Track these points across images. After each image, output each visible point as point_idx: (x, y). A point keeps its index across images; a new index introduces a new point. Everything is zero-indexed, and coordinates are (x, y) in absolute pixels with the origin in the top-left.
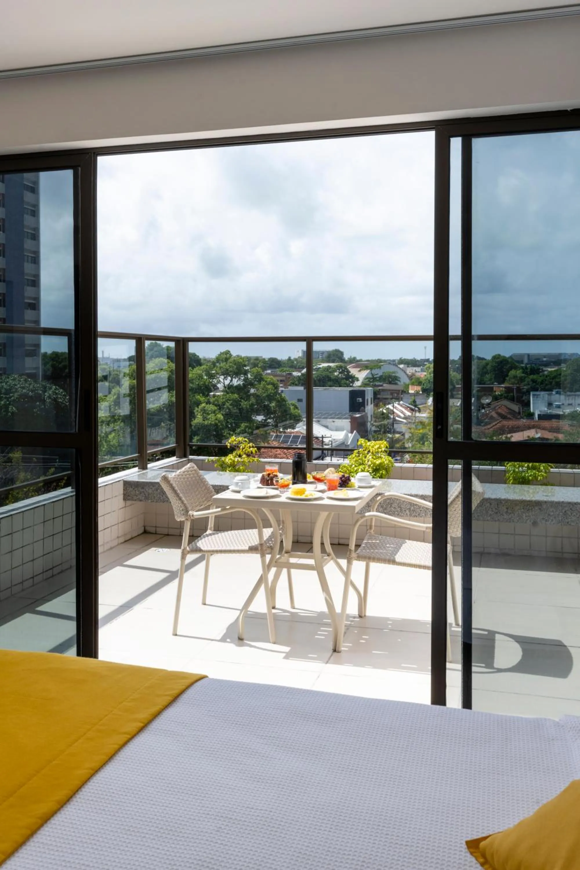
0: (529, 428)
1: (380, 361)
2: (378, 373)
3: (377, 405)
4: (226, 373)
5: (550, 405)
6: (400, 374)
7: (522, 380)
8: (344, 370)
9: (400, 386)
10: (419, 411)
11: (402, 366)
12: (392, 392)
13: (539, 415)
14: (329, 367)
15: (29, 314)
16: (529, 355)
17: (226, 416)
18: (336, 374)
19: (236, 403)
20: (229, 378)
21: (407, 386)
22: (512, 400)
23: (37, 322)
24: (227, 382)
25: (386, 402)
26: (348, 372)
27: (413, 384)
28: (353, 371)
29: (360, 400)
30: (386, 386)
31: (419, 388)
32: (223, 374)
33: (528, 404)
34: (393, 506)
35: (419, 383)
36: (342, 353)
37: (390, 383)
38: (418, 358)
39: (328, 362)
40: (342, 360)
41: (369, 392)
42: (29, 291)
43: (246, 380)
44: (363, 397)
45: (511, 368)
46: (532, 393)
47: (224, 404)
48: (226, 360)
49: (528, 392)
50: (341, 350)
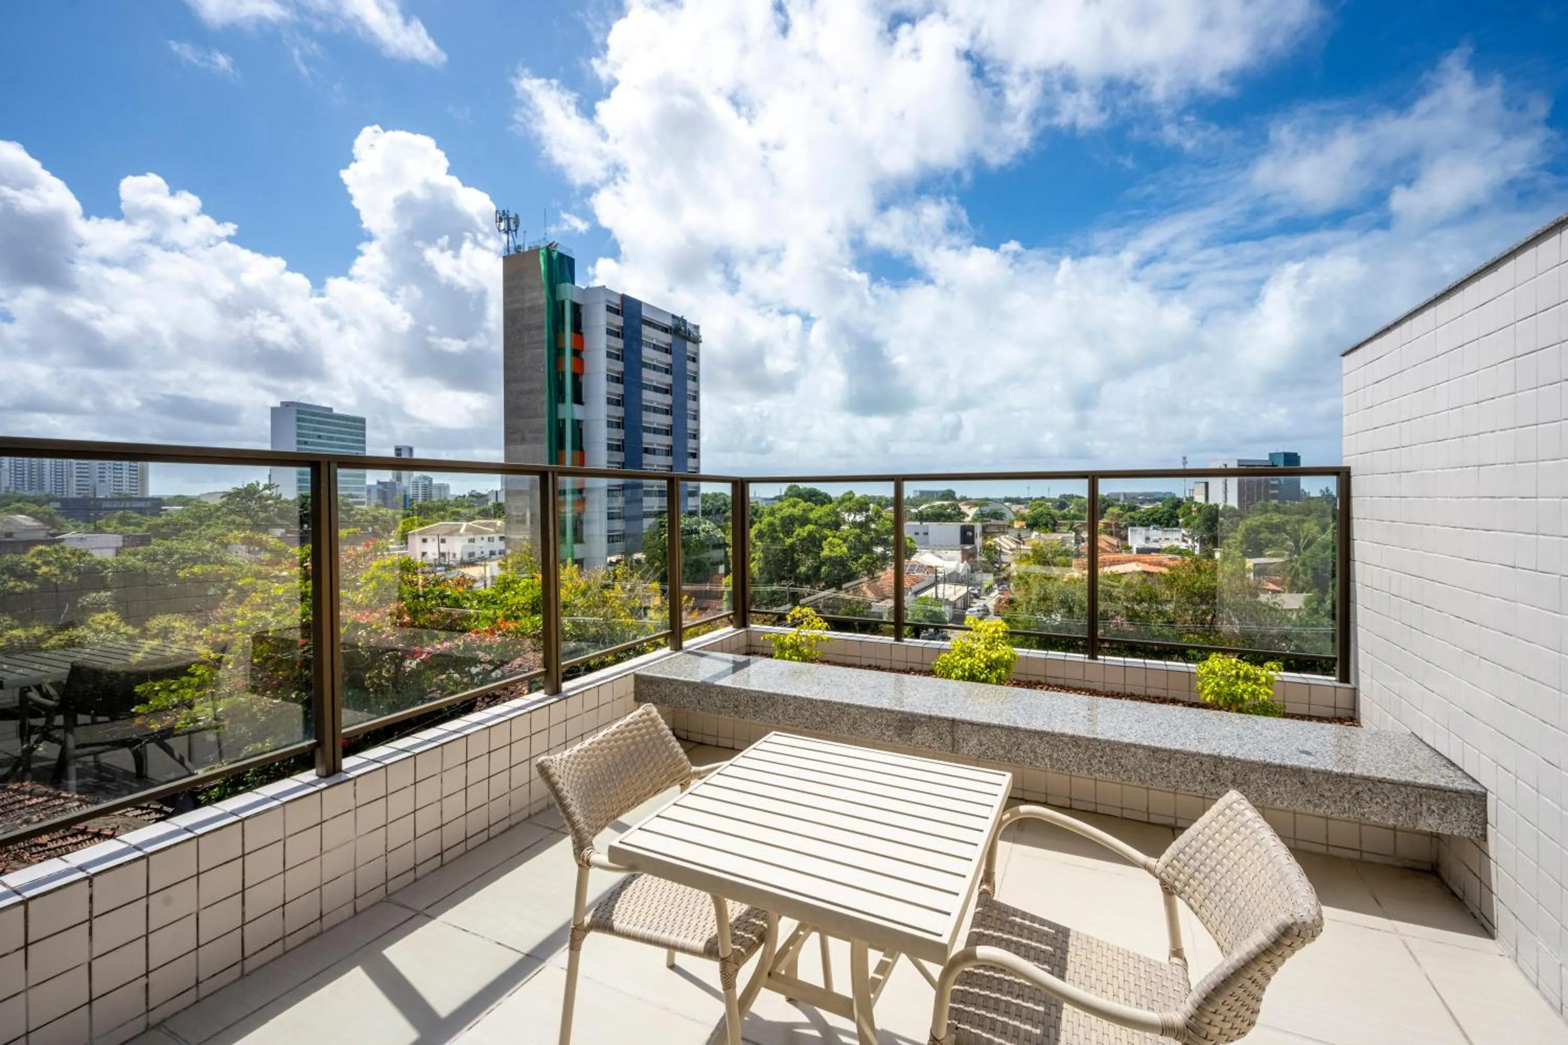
0: (1130, 561)
1: (987, 499)
2: (987, 509)
3: (985, 538)
4: (849, 510)
5: (1147, 539)
6: (1006, 511)
7: (1119, 516)
8: (956, 507)
9: (1005, 522)
10: (1024, 544)
11: (1007, 504)
12: (999, 527)
13: (1137, 549)
14: (943, 505)
15: (691, 462)
16: (1125, 494)
17: (849, 549)
18: (949, 511)
19: (858, 537)
20: (853, 515)
21: (1012, 522)
22: (1111, 534)
23: (698, 468)
24: (851, 518)
25: (993, 535)
26: (960, 509)
27: (1017, 520)
28: (964, 508)
29: (970, 534)
30: (993, 521)
31: (1023, 523)
32: (847, 511)
33: (1125, 538)
34: (1022, 748)
35: (1024, 519)
36: (954, 493)
37: (997, 519)
38: (1022, 497)
39: (941, 500)
40: (954, 499)
41: (978, 527)
42: (691, 443)
43: (867, 517)
44: (973, 531)
45: (1109, 506)
46: (1129, 529)
47: (847, 537)
48: (850, 499)
49: (1126, 527)
50: (953, 489)
